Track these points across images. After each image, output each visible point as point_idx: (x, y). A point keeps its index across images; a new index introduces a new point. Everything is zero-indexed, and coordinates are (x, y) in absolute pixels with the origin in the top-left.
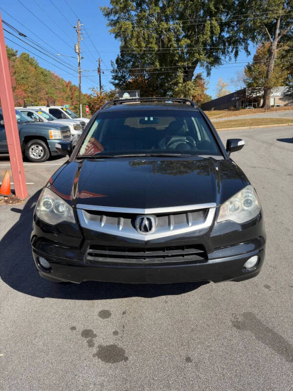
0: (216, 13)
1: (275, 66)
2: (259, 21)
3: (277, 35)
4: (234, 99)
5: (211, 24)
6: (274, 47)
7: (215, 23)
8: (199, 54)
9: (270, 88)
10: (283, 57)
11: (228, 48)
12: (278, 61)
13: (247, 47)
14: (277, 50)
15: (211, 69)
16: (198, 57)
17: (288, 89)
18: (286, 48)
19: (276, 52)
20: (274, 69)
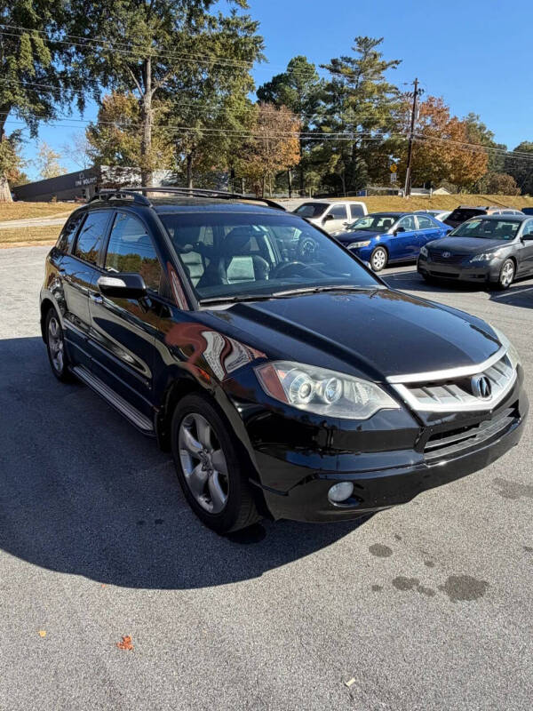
0: (39, 23)
1: (153, 136)
2: (119, 57)
3: (149, 87)
4: (79, 183)
5: (32, 40)
6: (148, 104)
7: (39, 41)
8: (12, 92)
9: (150, 171)
10: (162, 123)
11: (66, 91)
12: (157, 129)
13: (99, 96)
14: (153, 111)
15: (37, 125)
16: (11, 98)
17: (171, 175)
18: (166, 110)
19: (151, 114)
20: (152, 141)
